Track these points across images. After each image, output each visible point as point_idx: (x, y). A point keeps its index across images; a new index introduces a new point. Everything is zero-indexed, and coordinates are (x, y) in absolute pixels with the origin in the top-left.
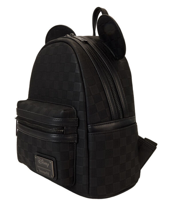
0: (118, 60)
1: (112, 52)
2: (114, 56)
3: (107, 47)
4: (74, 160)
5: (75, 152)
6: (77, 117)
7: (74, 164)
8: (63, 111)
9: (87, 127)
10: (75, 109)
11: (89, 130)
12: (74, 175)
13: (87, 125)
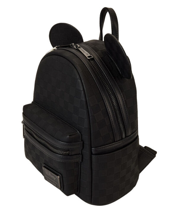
0: (124, 78)
1: (118, 68)
2: (120, 73)
3: (114, 62)
4: (78, 175)
5: (79, 169)
6: (82, 141)
7: (78, 178)
8: (68, 136)
9: (91, 150)
10: (80, 133)
11: (93, 152)
12: (78, 186)
13: (91, 147)
